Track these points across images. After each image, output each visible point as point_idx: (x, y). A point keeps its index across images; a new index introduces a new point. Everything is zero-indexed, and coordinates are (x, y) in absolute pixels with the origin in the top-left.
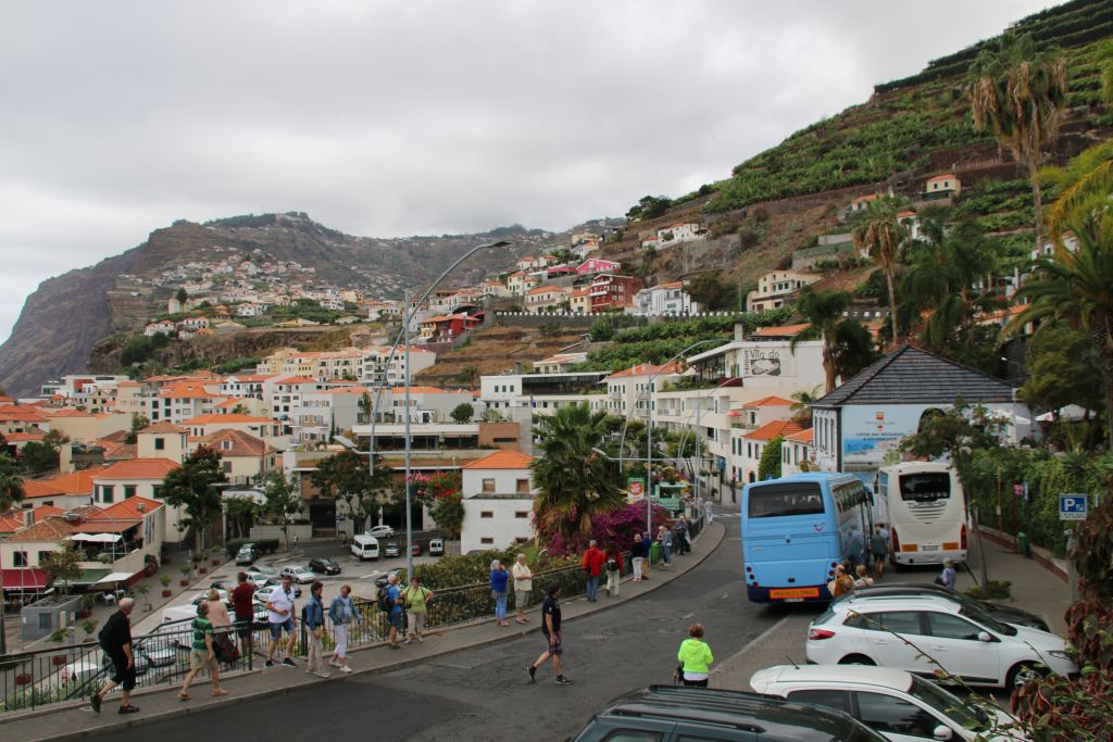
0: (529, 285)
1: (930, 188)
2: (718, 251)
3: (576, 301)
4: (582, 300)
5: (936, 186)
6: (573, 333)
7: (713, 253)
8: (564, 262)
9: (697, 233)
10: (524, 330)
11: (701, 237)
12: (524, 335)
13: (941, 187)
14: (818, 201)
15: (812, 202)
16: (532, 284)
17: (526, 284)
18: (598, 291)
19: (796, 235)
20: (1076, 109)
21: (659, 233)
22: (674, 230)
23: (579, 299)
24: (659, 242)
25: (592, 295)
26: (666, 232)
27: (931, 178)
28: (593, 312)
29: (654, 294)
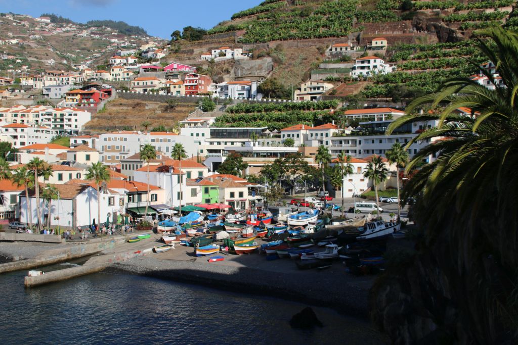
0: (128, 74)
1: (374, 44)
2: (260, 66)
3: (175, 87)
4: (180, 87)
5: (376, 43)
6: (184, 106)
7: (257, 66)
8: (148, 62)
9: (242, 54)
10: (144, 102)
11: (246, 57)
12: (146, 105)
13: (379, 44)
14: (310, 43)
15: (307, 43)
16: (131, 74)
17: (126, 74)
18: (190, 82)
19: (304, 61)
20: (434, 10)
21: (213, 51)
22: (224, 51)
23: (177, 86)
24: (213, 57)
25: (185, 84)
26: (218, 51)
27: (374, 38)
28: (186, 94)
29: (230, 87)
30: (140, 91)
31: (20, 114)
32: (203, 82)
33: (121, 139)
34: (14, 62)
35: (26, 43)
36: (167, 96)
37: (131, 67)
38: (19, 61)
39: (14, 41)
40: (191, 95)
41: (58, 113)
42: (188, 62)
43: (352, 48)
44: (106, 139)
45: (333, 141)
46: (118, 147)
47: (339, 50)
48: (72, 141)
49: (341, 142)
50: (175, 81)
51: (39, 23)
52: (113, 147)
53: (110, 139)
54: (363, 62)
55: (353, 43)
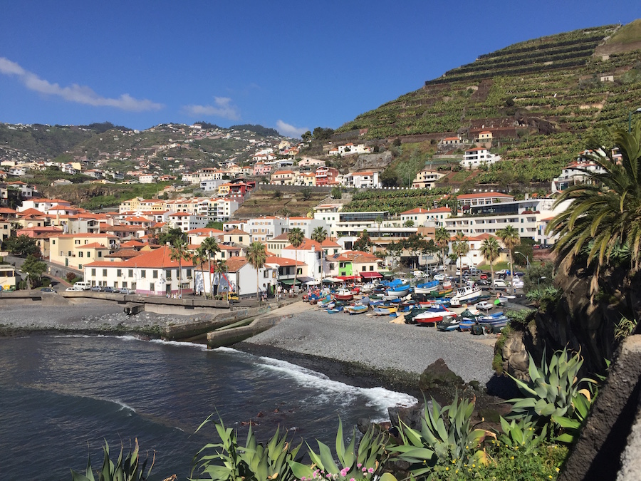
1: (480, 137)
2: (380, 159)
3: (308, 179)
4: (312, 179)
5: (483, 136)
6: (316, 195)
7: (378, 159)
8: (285, 158)
9: (364, 149)
10: (281, 192)
12: (284, 195)
13: (485, 137)
14: (424, 138)
15: (421, 138)
17: (266, 169)
18: (320, 174)
21: (339, 147)
22: (349, 147)
23: (310, 178)
24: (340, 152)
25: (317, 176)
26: (344, 147)
27: (480, 132)
28: (317, 185)
29: (354, 178)
30: (279, 183)
31: (183, 205)
32: (331, 174)
33: (266, 224)
34: (172, 162)
35: (183, 146)
36: (301, 186)
37: (271, 163)
38: (177, 161)
39: (174, 146)
40: (321, 185)
41: (213, 203)
42: (318, 157)
43: (461, 142)
44: (253, 224)
45: (446, 222)
46: (263, 230)
47: (449, 142)
48: (225, 225)
49: (454, 223)
50: (308, 174)
51: (192, 129)
52: (260, 230)
53: (256, 224)
54: (471, 153)
55: (462, 137)
